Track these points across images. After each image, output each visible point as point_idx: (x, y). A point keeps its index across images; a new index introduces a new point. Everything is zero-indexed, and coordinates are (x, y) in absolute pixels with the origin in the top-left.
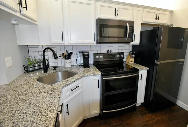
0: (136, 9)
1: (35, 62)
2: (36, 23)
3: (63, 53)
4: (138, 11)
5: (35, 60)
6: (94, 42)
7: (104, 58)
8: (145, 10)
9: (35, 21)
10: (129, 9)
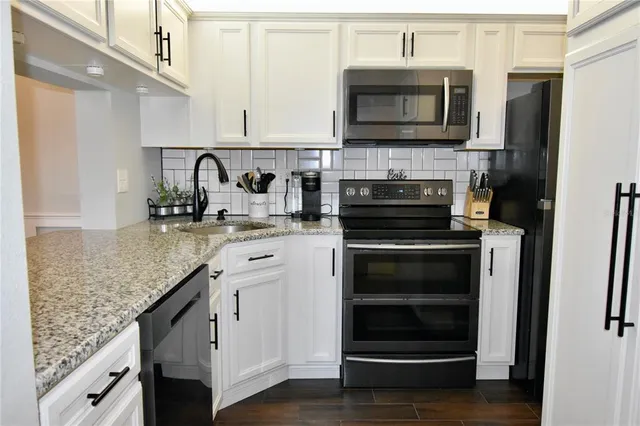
0: (480, 27)
1: (174, 195)
2: (186, 92)
3: (247, 175)
4: (487, 33)
5: (176, 189)
6: (334, 140)
7: (375, 196)
8: (520, 27)
9: (183, 88)
10: (455, 33)
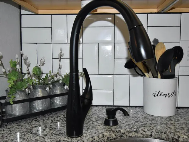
1: (35, 80)
5: (38, 72)
